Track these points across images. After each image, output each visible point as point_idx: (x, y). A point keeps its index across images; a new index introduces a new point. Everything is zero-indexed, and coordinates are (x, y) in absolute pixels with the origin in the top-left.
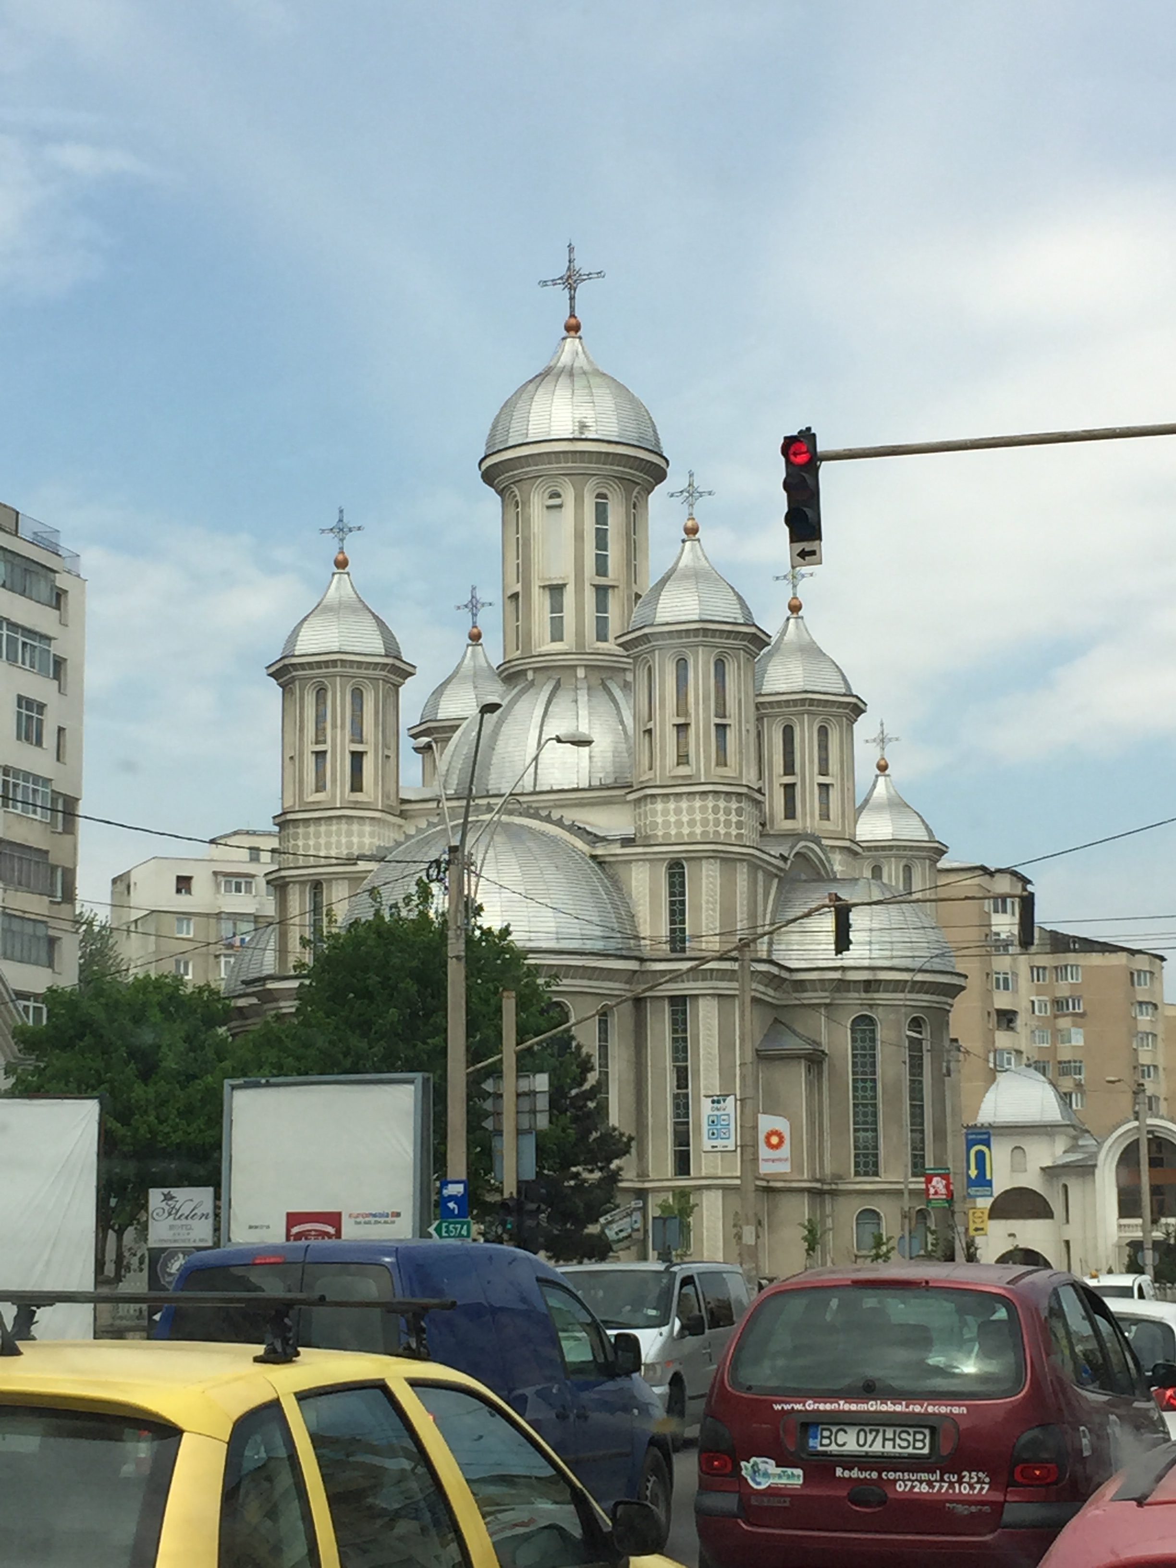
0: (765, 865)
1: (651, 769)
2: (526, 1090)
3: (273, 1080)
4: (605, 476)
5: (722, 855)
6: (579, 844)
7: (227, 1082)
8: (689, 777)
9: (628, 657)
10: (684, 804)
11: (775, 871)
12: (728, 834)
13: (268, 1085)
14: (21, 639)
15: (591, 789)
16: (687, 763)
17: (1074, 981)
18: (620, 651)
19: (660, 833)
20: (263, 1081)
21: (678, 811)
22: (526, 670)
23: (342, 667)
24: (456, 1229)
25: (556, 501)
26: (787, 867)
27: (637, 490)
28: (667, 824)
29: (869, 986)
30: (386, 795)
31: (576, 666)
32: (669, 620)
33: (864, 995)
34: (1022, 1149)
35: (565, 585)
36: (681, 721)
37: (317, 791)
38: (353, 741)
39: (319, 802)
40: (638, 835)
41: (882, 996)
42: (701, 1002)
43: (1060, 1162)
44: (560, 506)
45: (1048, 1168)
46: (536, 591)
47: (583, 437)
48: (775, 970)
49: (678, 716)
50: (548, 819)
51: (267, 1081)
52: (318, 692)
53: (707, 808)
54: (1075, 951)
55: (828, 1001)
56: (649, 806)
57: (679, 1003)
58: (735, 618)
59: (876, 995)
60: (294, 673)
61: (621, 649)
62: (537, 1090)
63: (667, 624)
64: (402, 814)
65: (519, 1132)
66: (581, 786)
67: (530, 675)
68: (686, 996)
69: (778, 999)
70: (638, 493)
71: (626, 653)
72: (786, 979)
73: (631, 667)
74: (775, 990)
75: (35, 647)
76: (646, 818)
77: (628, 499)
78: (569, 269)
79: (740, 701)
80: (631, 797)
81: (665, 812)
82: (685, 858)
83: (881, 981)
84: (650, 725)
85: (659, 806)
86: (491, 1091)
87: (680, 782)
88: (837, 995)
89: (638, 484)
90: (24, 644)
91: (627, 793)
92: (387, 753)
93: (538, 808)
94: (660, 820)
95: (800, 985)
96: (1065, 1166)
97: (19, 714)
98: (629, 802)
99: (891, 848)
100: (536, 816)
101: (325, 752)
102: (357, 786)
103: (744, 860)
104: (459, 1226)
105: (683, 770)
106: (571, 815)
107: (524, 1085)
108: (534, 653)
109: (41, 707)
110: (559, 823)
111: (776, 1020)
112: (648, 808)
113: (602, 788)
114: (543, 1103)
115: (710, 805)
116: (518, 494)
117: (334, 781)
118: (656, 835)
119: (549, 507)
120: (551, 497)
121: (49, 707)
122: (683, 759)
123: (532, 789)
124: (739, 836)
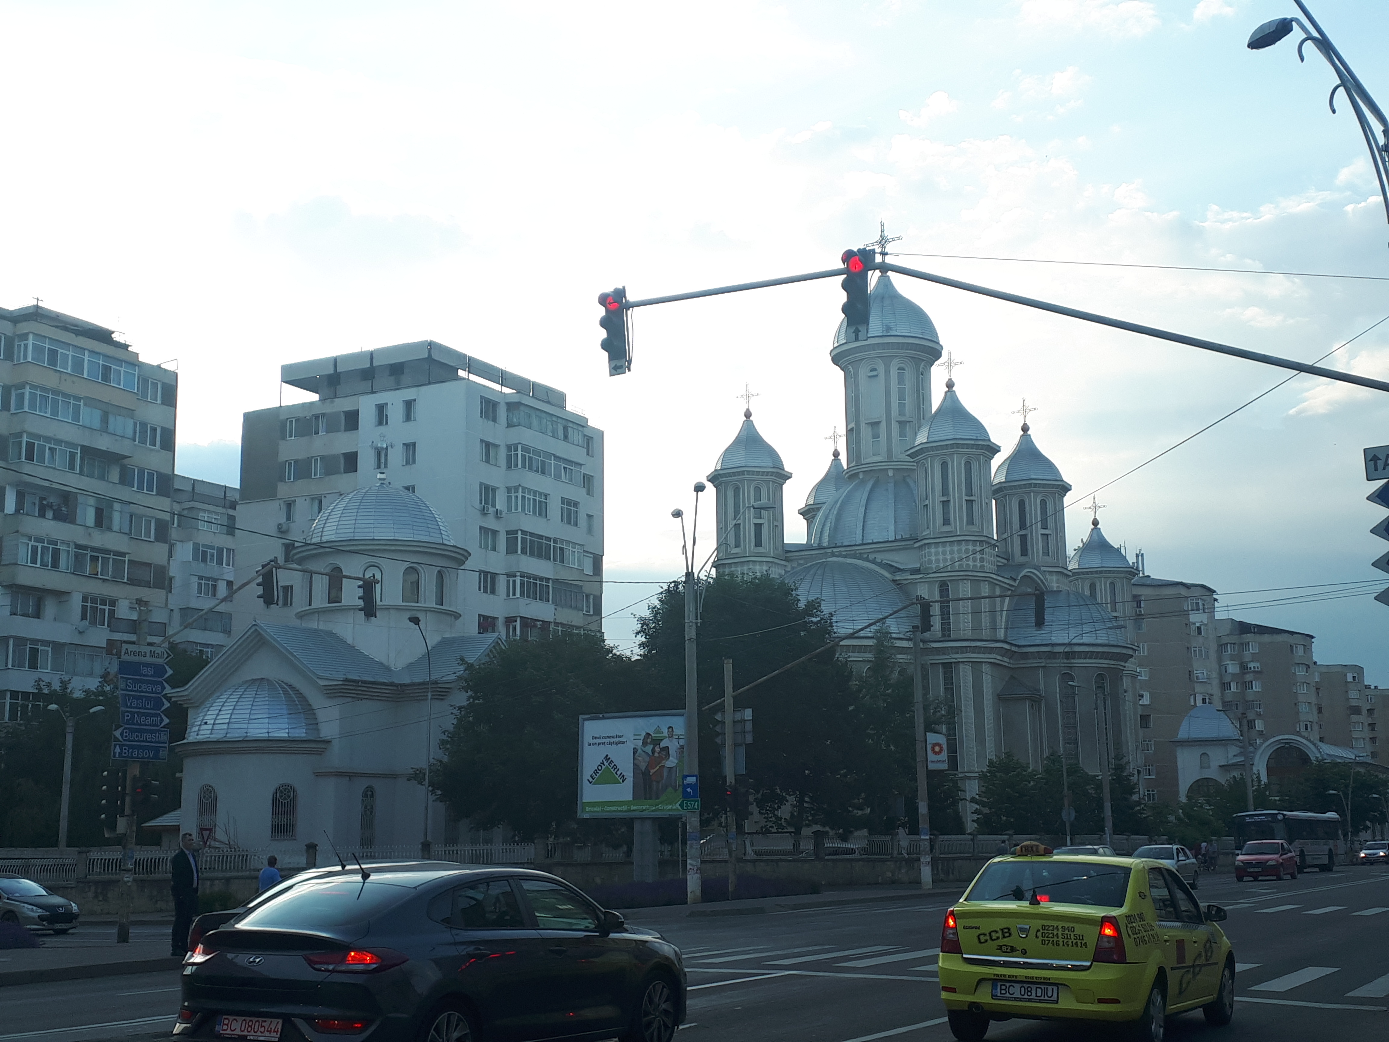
0: (999, 583)
1: (928, 528)
2: (740, 719)
3: (606, 715)
4: (903, 357)
5: (970, 578)
6: (886, 574)
7: (581, 717)
8: (951, 532)
9: (913, 462)
10: (948, 548)
11: (1008, 587)
12: (975, 566)
13: (604, 718)
14: (563, 465)
15: (896, 541)
16: (949, 524)
17: (1254, 652)
18: (909, 459)
19: (934, 566)
20: (601, 716)
21: (944, 553)
22: (858, 473)
23: (747, 475)
24: (691, 804)
25: (874, 373)
26: (1016, 584)
27: (922, 364)
28: (938, 561)
29: (1068, 655)
30: (775, 548)
31: (887, 469)
32: (936, 439)
33: (1065, 661)
34: (1207, 755)
35: (880, 422)
36: (945, 499)
37: (736, 547)
38: (755, 518)
39: (737, 553)
40: (922, 568)
41: (1078, 662)
42: (961, 666)
43: (1231, 762)
44: (877, 376)
45: (1223, 766)
46: (863, 425)
47: (889, 334)
48: (1006, 646)
49: (943, 496)
50: (867, 560)
51: (603, 716)
52: (735, 490)
53: (962, 550)
54: (1254, 633)
55: (1043, 665)
56: (927, 550)
57: (948, 667)
58: (977, 437)
59: (1073, 661)
60: (720, 480)
61: (909, 458)
62: (746, 719)
63: (935, 441)
64: (787, 560)
65: (736, 745)
66: (890, 540)
67: (861, 476)
68: (951, 663)
69: (1013, 664)
70: (924, 366)
71: (912, 460)
72: (1015, 652)
73: (915, 468)
74: (1010, 658)
75: (572, 470)
76: (925, 557)
77: (917, 370)
78: (881, 236)
79: (981, 486)
80: (916, 545)
81: (937, 554)
82: (949, 580)
83: (1075, 652)
84: (927, 502)
85: (933, 550)
86: (720, 720)
87: (945, 535)
88: (1048, 661)
89: (924, 360)
90: (565, 468)
91: (915, 543)
92: (776, 523)
93: (860, 554)
94: (933, 558)
95: (1025, 656)
96: (1233, 765)
97: (562, 509)
98: (915, 548)
99: (1101, 572)
100: (860, 557)
101: (739, 524)
102: (758, 543)
103: (986, 581)
104: (693, 803)
105: (947, 528)
106: (879, 557)
107: (738, 716)
108: (863, 463)
109: (576, 504)
110: (874, 562)
111: (1012, 677)
112: (926, 551)
113: (902, 540)
114: (749, 726)
115: (963, 549)
116: (851, 370)
117: (745, 541)
118: (931, 568)
119: (869, 377)
120: (871, 371)
121: (581, 503)
122: (946, 522)
123: (861, 542)
124: (982, 567)
